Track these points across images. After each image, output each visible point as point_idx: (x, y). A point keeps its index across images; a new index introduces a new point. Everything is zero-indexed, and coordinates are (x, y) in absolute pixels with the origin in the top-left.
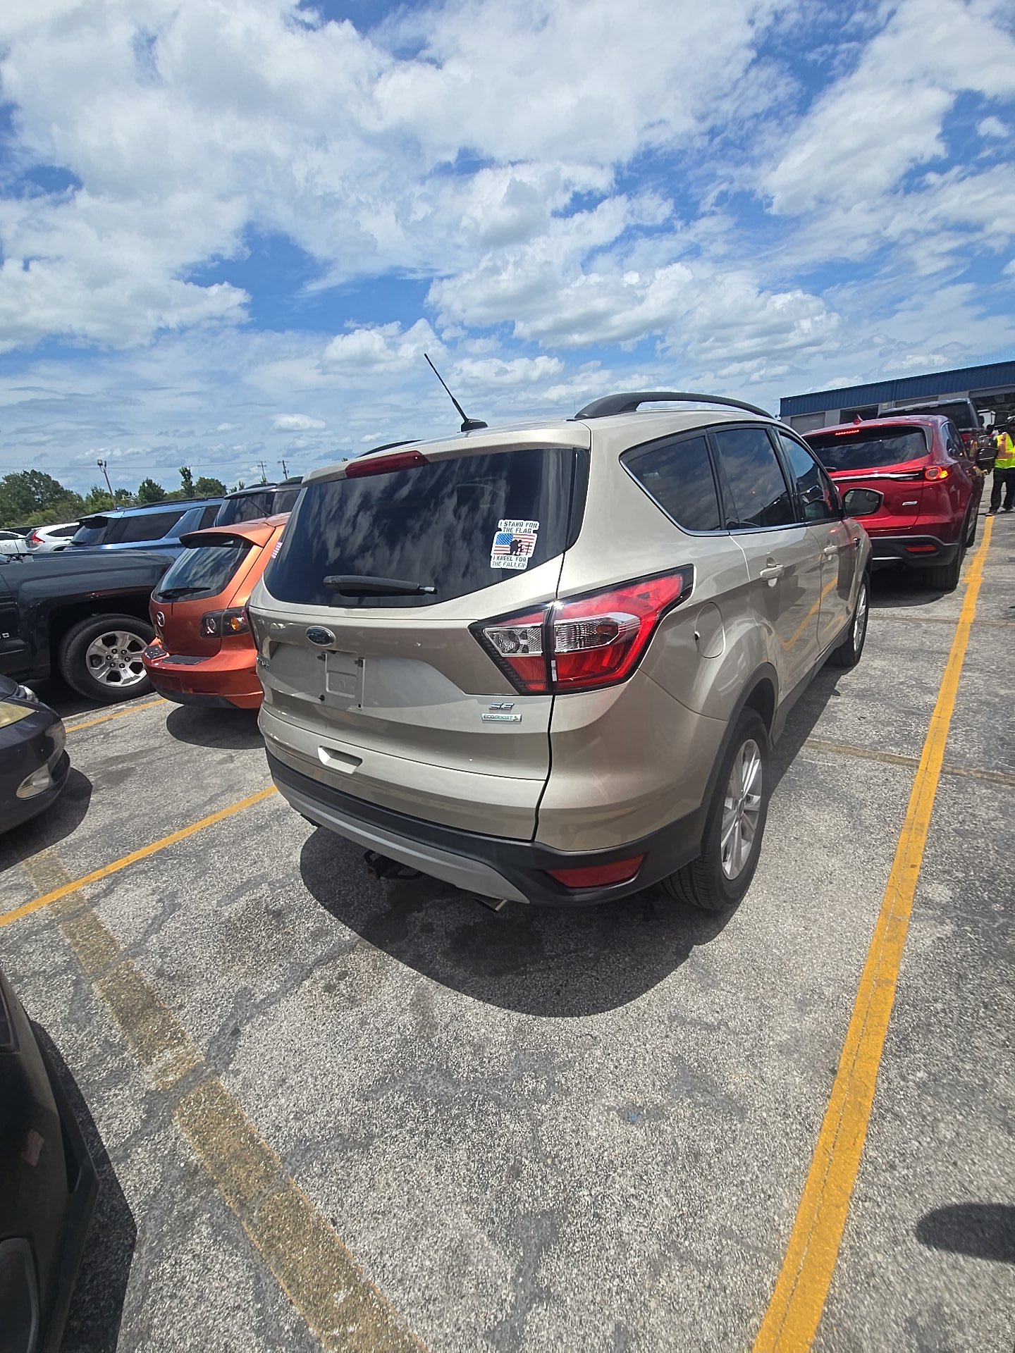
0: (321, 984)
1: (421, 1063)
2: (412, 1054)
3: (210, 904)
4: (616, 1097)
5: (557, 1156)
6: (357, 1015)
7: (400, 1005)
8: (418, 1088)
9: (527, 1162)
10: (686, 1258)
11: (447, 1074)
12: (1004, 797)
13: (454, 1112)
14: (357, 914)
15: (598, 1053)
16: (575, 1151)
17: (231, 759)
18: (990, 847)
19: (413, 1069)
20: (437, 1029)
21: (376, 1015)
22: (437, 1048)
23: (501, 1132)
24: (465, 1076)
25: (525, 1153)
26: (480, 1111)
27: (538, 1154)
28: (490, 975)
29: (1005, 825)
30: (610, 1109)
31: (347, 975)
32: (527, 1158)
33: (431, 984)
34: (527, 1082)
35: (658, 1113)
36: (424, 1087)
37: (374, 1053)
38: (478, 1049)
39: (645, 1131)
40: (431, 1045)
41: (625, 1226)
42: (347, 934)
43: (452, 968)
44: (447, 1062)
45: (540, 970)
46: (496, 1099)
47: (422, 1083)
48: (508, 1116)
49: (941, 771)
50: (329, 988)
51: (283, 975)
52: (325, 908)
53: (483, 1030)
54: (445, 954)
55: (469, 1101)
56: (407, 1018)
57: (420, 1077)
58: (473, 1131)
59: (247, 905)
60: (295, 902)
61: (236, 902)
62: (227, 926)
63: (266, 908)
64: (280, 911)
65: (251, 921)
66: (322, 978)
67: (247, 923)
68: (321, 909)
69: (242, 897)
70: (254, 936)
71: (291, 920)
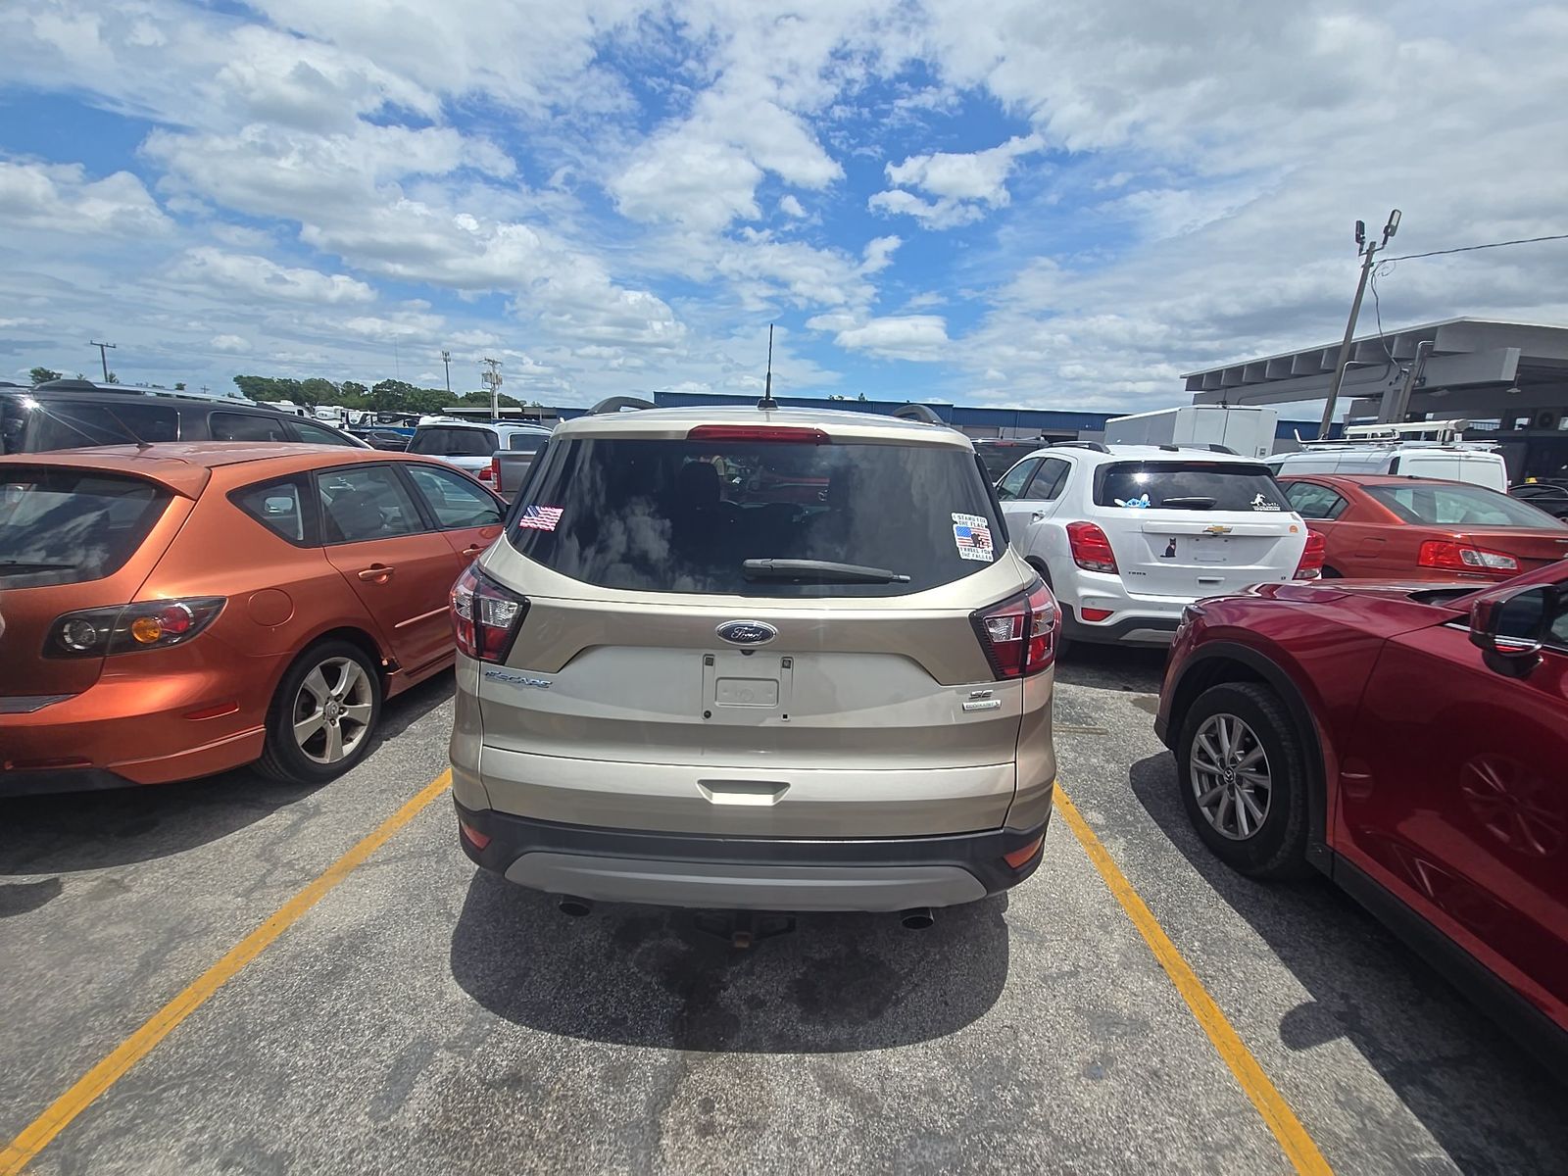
0: (689, 1131)
1: (901, 1143)
2: (879, 1140)
3: (356, 1126)
4: (1072, 1065)
5: (1084, 1141)
6: (775, 1138)
7: (812, 1099)
8: (921, 1167)
9: (1071, 1163)
10: (1219, 1149)
11: (932, 1134)
13: (975, 1165)
14: (647, 1026)
15: (1026, 1037)
16: (1091, 1127)
17: (120, 886)
19: (896, 1152)
20: (876, 1099)
21: (798, 1124)
22: (896, 1117)
23: (1028, 1153)
24: (949, 1126)
25: (1062, 1157)
26: (995, 1148)
27: (1075, 1150)
28: (871, 1018)
30: (1078, 1077)
31: (713, 1101)
32: (1067, 1160)
33: (825, 1059)
34: (1002, 1096)
35: (1108, 1060)
36: (925, 1162)
37: (839, 1165)
38: (934, 1094)
39: (1114, 1078)
40: (888, 1119)
41: (1172, 1157)
42: (661, 1056)
43: (826, 1030)
44: (921, 1125)
45: (910, 992)
46: (995, 1127)
47: (918, 1160)
48: (1020, 1136)
50: (706, 1130)
51: (619, 1152)
52: (588, 1039)
53: (919, 1074)
54: (803, 1020)
55: (977, 1147)
56: (834, 1107)
57: (912, 1157)
58: (1008, 1169)
59: (440, 1094)
60: (527, 1053)
61: (410, 1099)
62: (433, 1141)
63: (482, 1082)
64: (514, 1075)
65: (474, 1112)
66: (682, 1123)
67: (471, 1117)
68: (584, 1044)
69: (414, 1088)
70: (505, 1129)
71: (548, 1078)
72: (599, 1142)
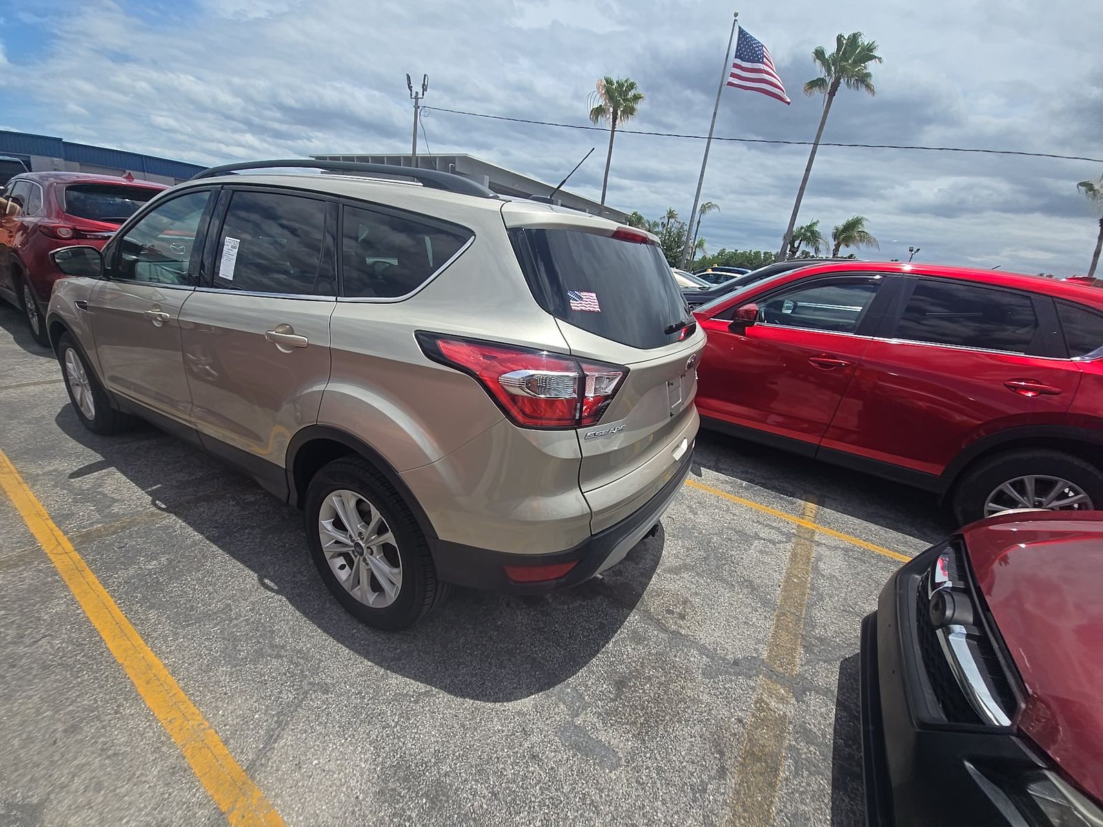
0: (680, 622)
2: (703, 571)
6: (694, 598)
7: (679, 580)
8: (717, 567)
20: (686, 563)
21: (689, 589)
31: (668, 609)
33: (661, 567)
36: (715, 565)
37: (710, 586)
38: (689, 549)
40: (695, 565)
42: (633, 618)
51: (683, 651)
52: (607, 643)
56: (685, 575)
59: (612, 725)
60: (602, 674)
61: (609, 743)
62: (647, 733)
63: (613, 700)
64: (616, 683)
65: (634, 707)
66: (676, 623)
67: (637, 710)
68: (611, 645)
69: (601, 740)
70: (652, 695)
71: (626, 668)
72: (675, 656)
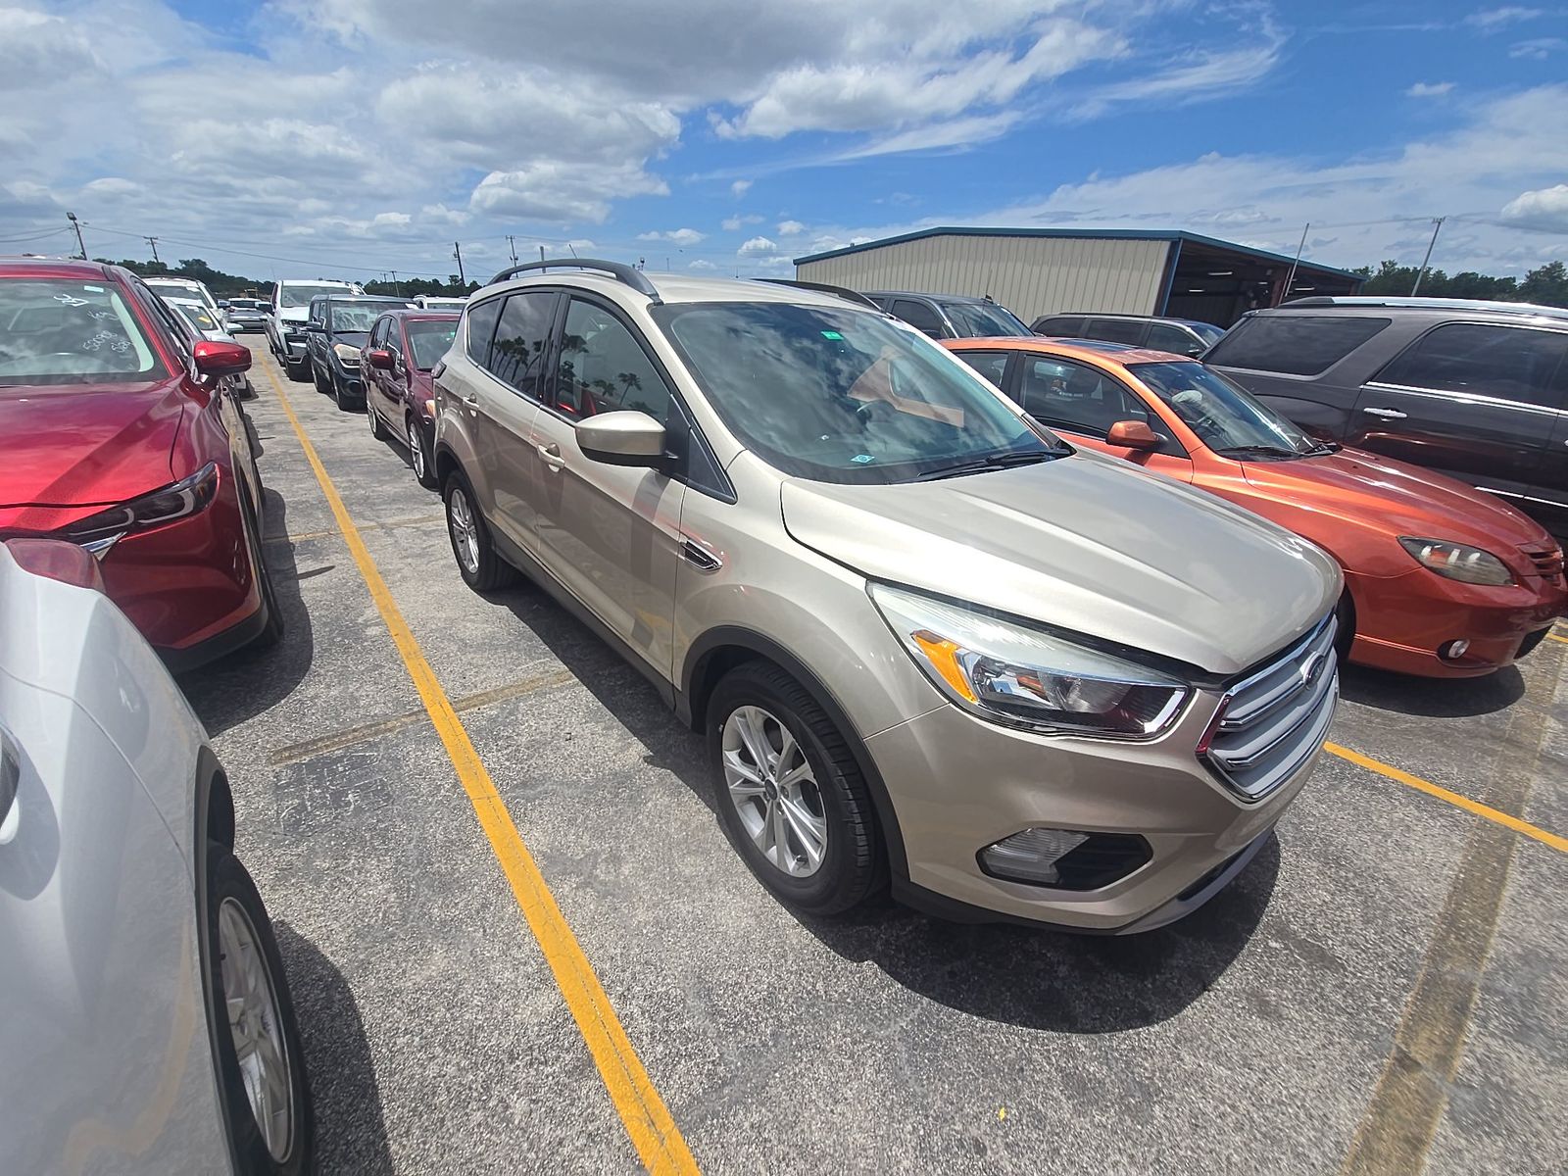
12: (357, 713)
18: (354, 668)
29: (348, 688)
49: (426, 711)
